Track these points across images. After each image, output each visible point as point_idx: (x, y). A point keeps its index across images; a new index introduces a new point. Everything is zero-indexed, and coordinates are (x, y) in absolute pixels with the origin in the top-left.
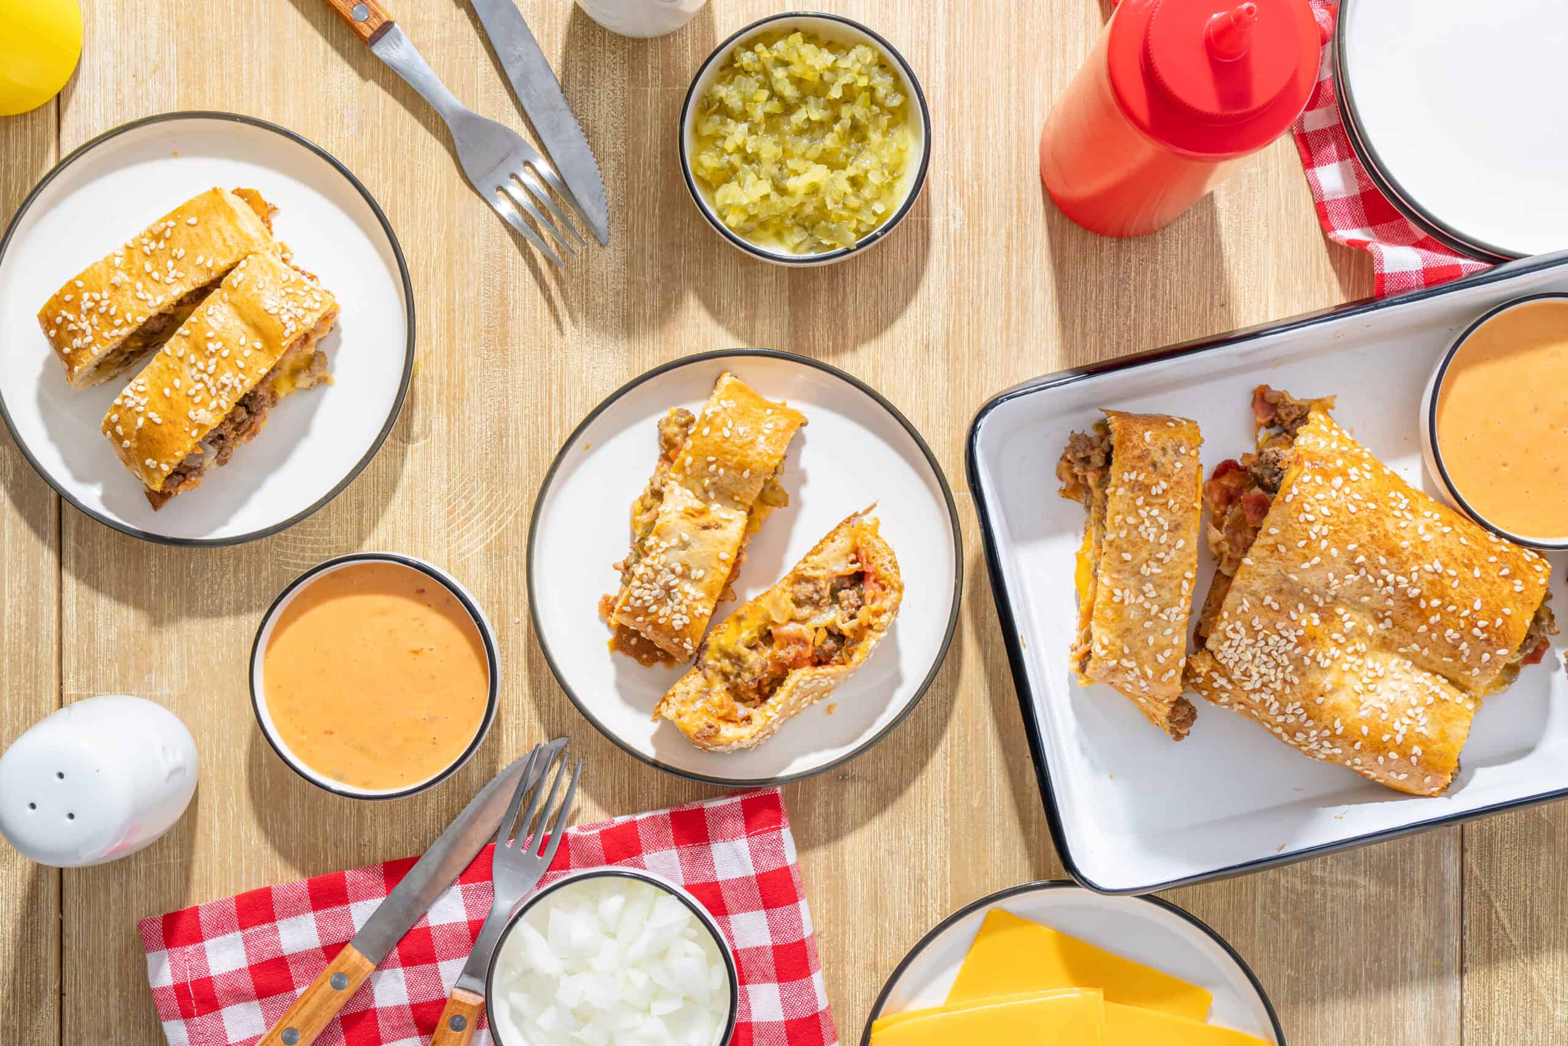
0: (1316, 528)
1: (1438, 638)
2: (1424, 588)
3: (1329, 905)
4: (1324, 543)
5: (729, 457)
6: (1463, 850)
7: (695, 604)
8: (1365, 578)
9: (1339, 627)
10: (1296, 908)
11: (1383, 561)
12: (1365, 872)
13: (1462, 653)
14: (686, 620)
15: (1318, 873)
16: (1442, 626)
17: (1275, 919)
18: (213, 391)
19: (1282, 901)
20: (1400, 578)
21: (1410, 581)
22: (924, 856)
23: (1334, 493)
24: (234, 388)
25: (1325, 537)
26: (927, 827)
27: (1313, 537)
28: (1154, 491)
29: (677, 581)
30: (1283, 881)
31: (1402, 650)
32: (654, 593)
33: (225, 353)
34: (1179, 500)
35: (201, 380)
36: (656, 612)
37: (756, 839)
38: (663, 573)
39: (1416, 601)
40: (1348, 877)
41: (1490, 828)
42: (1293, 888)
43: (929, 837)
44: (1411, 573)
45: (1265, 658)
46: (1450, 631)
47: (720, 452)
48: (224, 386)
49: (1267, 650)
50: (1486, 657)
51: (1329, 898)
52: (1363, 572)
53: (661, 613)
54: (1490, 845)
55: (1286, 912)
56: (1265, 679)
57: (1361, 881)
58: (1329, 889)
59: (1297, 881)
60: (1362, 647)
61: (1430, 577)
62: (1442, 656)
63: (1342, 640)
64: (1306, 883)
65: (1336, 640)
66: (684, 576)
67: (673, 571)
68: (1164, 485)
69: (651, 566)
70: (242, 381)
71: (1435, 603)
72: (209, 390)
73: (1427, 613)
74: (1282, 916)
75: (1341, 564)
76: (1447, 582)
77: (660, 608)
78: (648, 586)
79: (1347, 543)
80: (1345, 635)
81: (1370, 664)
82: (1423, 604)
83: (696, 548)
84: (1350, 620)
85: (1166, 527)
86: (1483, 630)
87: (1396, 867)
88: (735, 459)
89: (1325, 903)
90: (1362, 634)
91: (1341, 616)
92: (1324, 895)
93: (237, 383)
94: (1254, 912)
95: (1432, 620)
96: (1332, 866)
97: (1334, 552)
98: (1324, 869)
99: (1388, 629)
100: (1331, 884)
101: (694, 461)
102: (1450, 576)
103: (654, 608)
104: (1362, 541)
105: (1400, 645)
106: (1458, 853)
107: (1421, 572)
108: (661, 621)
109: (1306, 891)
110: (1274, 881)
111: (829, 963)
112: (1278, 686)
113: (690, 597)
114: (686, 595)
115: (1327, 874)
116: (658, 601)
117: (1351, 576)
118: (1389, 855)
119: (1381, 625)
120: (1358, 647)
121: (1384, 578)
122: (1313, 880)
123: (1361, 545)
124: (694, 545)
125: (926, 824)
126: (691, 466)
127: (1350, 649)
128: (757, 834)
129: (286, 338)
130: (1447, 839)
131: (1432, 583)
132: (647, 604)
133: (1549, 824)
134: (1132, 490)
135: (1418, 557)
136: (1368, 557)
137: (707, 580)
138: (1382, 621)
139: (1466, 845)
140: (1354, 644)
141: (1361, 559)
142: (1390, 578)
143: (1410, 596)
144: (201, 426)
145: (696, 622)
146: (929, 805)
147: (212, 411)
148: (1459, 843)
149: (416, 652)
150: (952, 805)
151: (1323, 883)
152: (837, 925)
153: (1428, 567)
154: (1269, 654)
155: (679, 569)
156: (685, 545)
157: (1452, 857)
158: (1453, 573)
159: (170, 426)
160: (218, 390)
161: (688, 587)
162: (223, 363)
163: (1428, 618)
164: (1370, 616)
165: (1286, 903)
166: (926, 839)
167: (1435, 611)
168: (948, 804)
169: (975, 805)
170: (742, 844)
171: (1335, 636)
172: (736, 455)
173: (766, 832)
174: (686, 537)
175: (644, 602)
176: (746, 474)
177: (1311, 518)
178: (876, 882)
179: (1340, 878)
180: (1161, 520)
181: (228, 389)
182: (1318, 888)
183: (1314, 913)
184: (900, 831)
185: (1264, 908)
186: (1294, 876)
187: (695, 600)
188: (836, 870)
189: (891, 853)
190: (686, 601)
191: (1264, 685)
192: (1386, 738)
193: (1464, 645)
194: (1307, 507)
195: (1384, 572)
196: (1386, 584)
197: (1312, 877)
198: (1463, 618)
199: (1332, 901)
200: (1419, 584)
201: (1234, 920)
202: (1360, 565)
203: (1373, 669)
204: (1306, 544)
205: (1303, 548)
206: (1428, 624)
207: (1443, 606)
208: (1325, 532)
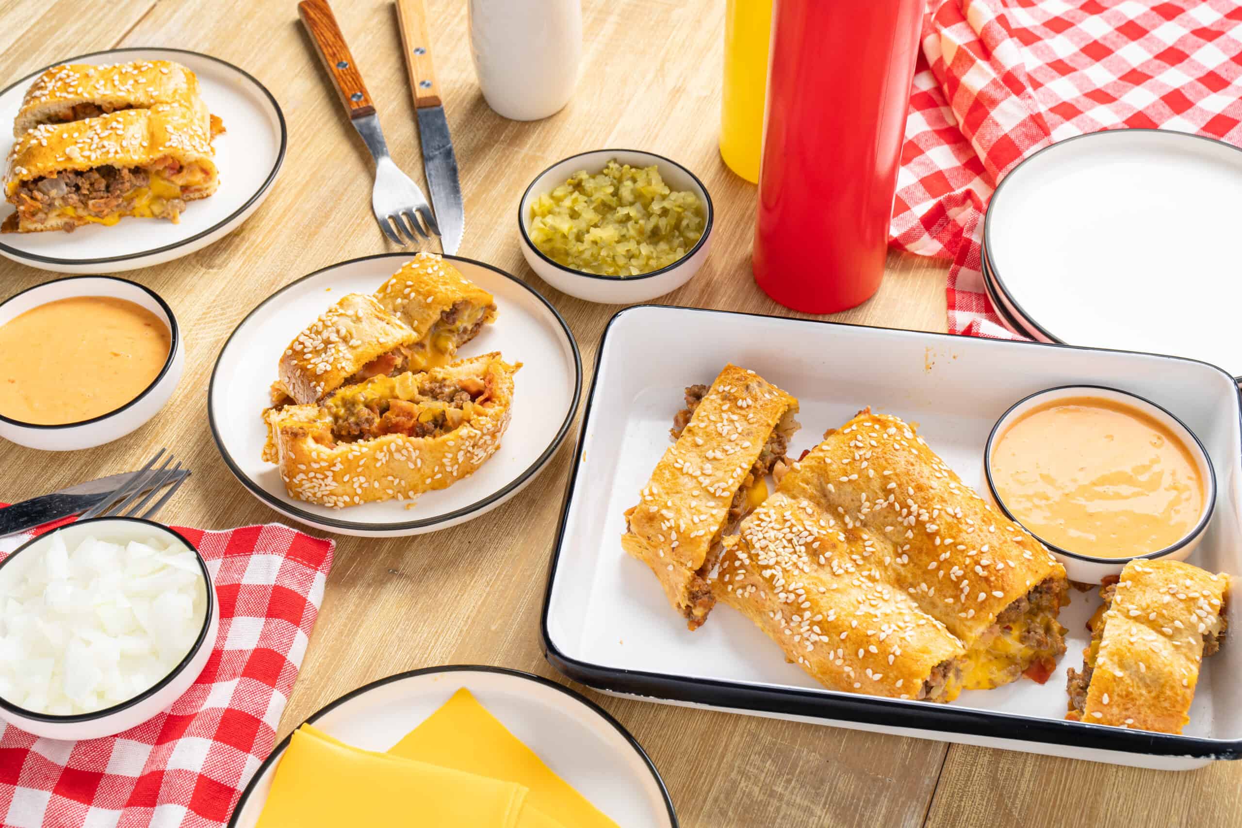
0: (862, 452)
1: (944, 576)
2: (942, 527)
3: (778, 820)
4: (865, 464)
5: (423, 285)
6: (926, 818)
7: (342, 360)
8: (891, 505)
9: (861, 550)
10: (746, 811)
11: (911, 491)
12: (825, 804)
13: (962, 590)
14: (329, 368)
15: (779, 789)
16: (949, 563)
17: (722, 814)
18: (94, 146)
19: (735, 801)
20: (923, 511)
21: (931, 517)
22: (428, 651)
23: (885, 436)
24: (108, 152)
25: (866, 459)
26: (442, 631)
27: (857, 457)
28: (740, 403)
29: (337, 339)
30: (743, 784)
31: (912, 590)
32: (316, 343)
33: (119, 132)
34: (758, 417)
35: (92, 139)
36: (310, 359)
37: (292, 564)
38: (330, 329)
39: (931, 536)
40: (806, 803)
41: (959, 806)
42: (750, 793)
43: (441, 639)
44: (934, 509)
45: (785, 543)
46: (956, 568)
47: (419, 280)
48: (104, 147)
49: (789, 536)
50: (982, 596)
51: (782, 814)
52: (892, 498)
53: (312, 361)
54: (954, 820)
55: (735, 810)
56: (779, 559)
57: (818, 811)
58: (784, 806)
59: (756, 789)
60: (876, 574)
61: (950, 519)
62: (945, 597)
63: (860, 562)
64: (764, 794)
65: (855, 561)
66: (345, 340)
67: (338, 332)
68: (750, 402)
69: (323, 321)
70: (116, 152)
71: (949, 541)
72: (91, 144)
73: (939, 550)
74: (730, 813)
75: (876, 485)
76: (964, 527)
77: (313, 358)
78: (313, 336)
79: (885, 469)
80: (864, 558)
81: (879, 588)
82: (938, 541)
83: (364, 325)
84: (872, 546)
85: (740, 430)
86: (984, 567)
87: (856, 810)
88: (427, 288)
89: (776, 818)
90: (880, 563)
91: (864, 541)
92: (778, 810)
93: (112, 150)
94: (704, 801)
95: (943, 556)
96: (794, 788)
97: (871, 473)
98: (787, 788)
99: (903, 565)
100: (788, 804)
101: (397, 283)
102: (967, 524)
103: (308, 356)
104: (898, 471)
105: (912, 585)
106: (921, 820)
107: (943, 513)
108: (309, 367)
109: (761, 801)
110: (734, 782)
111: (297, 706)
112: (788, 567)
113: (341, 355)
114: (338, 351)
115: (787, 793)
116: (316, 352)
117: (882, 501)
118: (853, 797)
119: (898, 560)
120: (873, 573)
121: (909, 507)
122: (772, 794)
123: (896, 475)
124: (364, 323)
125: (444, 628)
126: (392, 286)
127: (866, 573)
128: (295, 560)
129: (165, 147)
130: (915, 803)
131: (950, 526)
132: (305, 350)
133: (1018, 823)
134: (723, 399)
135: (943, 500)
136: (900, 486)
137: (360, 350)
138: (900, 556)
139: (930, 814)
140: (870, 570)
141: (892, 485)
142: (914, 508)
143: (928, 530)
144: (69, 159)
145: (335, 372)
146: (454, 615)
147: (83, 156)
148: (924, 812)
149: (116, 355)
150: (473, 622)
151: (781, 799)
152: (322, 679)
153: (950, 510)
154: (790, 541)
155: (343, 332)
156: (358, 319)
157: (913, 821)
158: (970, 522)
159: (49, 150)
160: (97, 148)
161: (342, 347)
162: (114, 137)
163: (938, 556)
164: (890, 548)
165: (738, 804)
166: (437, 640)
167: (947, 547)
168: (470, 621)
169: (493, 628)
170: (277, 560)
171: (854, 557)
172: (427, 285)
173: (304, 564)
174: (361, 314)
175: (305, 347)
176: (430, 300)
177: (860, 444)
178: (375, 658)
179: (798, 800)
180: (737, 425)
181: (104, 150)
182: (775, 802)
183: (761, 823)
184: (418, 626)
185: (716, 800)
186: (755, 783)
187: (343, 357)
188: (348, 636)
189: (401, 640)
190: (336, 356)
191: (777, 563)
192: (870, 633)
193: (966, 582)
194: (859, 437)
195: (910, 502)
196: (910, 513)
197: (772, 791)
198: (969, 556)
199: (783, 818)
200: (938, 522)
201: (682, 801)
202: (891, 491)
203: (880, 593)
204: (850, 463)
205: (847, 464)
206: (938, 561)
207: (955, 545)
208: (868, 456)
